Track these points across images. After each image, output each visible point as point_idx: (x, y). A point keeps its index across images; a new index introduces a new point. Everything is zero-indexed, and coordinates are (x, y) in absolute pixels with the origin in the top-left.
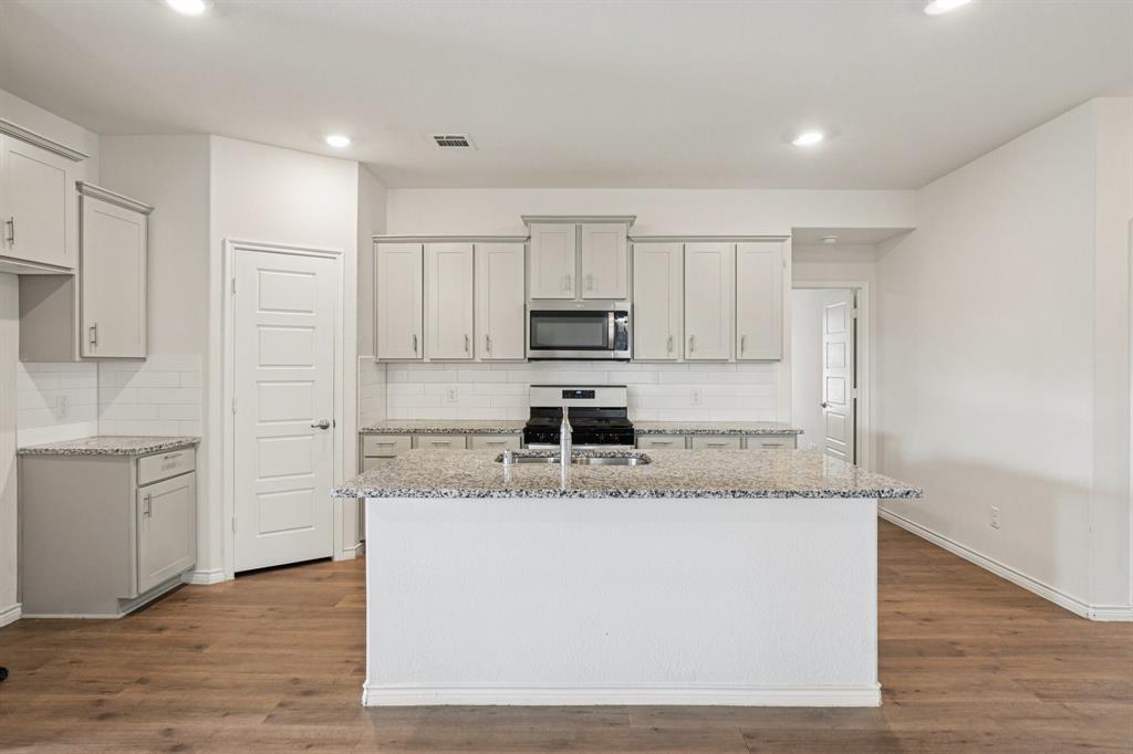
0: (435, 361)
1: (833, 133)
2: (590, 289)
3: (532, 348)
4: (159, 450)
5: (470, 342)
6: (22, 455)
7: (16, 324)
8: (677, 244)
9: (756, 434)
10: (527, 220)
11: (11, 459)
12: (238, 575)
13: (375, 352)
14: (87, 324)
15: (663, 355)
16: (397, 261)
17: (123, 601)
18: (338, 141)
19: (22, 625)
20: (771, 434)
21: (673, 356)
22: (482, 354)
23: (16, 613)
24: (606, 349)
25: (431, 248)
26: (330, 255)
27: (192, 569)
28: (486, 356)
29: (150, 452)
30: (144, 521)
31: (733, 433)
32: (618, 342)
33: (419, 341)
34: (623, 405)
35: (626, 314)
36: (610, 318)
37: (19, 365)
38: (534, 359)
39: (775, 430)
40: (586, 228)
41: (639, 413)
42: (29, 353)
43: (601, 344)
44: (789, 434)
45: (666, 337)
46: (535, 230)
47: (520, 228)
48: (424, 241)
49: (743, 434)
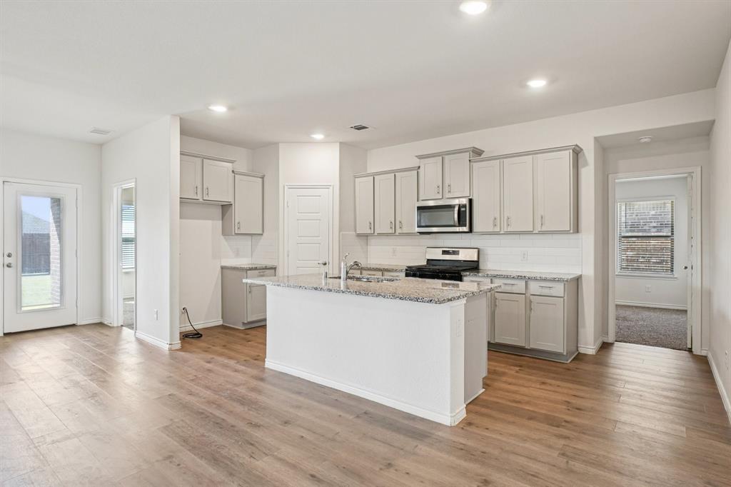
0: (380, 234)
1: (553, 81)
2: (449, 192)
3: (418, 227)
4: (256, 269)
5: (394, 225)
6: (223, 268)
7: (221, 222)
8: (496, 161)
9: (535, 279)
10: (420, 157)
11: (219, 269)
13: (355, 231)
14: (237, 222)
15: (491, 230)
17: (244, 323)
18: (319, 136)
19: (223, 327)
20: (546, 280)
21: (497, 230)
22: (398, 231)
23: (220, 323)
24: (454, 226)
25: (377, 178)
26: (327, 187)
28: (400, 231)
29: (251, 269)
30: (249, 295)
31: (520, 278)
32: (461, 222)
33: (373, 225)
34: (476, 259)
35: (464, 206)
36: (456, 209)
37: (222, 237)
38: (421, 233)
39: (549, 277)
40: (447, 158)
41: (489, 265)
42: (226, 232)
43: (452, 224)
44: (559, 280)
45: (493, 218)
46: (422, 163)
47: (416, 162)
48: (374, 175)
49: (527, 280)
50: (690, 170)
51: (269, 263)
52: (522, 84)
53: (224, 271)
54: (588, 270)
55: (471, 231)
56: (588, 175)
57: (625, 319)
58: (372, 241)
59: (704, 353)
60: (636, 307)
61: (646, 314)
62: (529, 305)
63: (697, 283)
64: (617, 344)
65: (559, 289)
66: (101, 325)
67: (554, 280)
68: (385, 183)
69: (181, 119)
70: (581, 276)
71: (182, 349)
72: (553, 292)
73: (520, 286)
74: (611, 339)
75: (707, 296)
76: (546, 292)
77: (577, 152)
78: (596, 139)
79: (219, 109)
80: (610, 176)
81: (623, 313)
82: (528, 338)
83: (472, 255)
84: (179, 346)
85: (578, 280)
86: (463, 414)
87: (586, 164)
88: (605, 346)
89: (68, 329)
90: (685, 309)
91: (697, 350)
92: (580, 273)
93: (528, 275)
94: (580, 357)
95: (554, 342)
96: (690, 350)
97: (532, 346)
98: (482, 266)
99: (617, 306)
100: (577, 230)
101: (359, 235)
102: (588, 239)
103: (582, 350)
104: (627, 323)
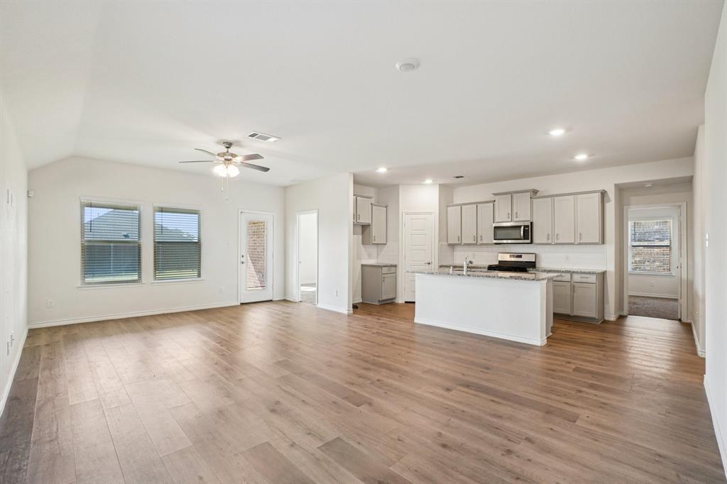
0: (465, 244)
1: (591, 155)
2: (517, 217)
3: (494, 239)
4: (387, 266)
5: (476, 238)
6: (362, 265)
7: (361, 237)
8: (549, 198)
9: (577, 273)
10: (495, 194)
11: (360, 266)
12: (406, 302)
13: (447, 242)
14: (373, 236)
15: (546, 242)
16: (453, 212)
17: (379, 301)
18: (429, 181)
19: (362, 303)
20: (584, 273)
21: (550, 242)
22: (479, 242)
23: (361, 301)
24: (521, 239)
25: (464, 207)
26: (431, 213)
27: (395, 298)
28: (481, 242)
29: (384, 266)
31: (567, 272)
32: (525, 237)
33: (460, 238)
34: (534, 261)
35: (528, 226)
36: (522, 228)
37: (362, 246)
38: (496, 244)
39: (586, 271)
40: (514, 195)
41: (543, 264)
42: (363, 243)
43: (519, 237)
44: (593, 273)
45: (546, 235)
46: (497, 198)
47: (492, 198)
48: (461, 205)
49: (572, 273)
50: (679, 204)
51: (394, 263)
52: (572, 157)
53: (365, 268)
54: (610, 267)
55: (532, 242)
56: (611, 207)
57: (635, 303)
58: (458, 248)
59: (689, 321)
60: (643, 297)
61: (649, 301)
62: (573, 288)
63: (684, 276)
64: (629, 316)
65: (593, 279)
66: (285, 301)
67: (589, 273)
68: (469, 212)
69: (354, 175)
70: (606, 272)
71: (354, 313)
72: (589, 280)
73: (567, 277)
74: (625, 313)
75: (690, 285)
76: (584, 280)
77: (603, 194)
78: (616, 185)
79: (382, 170)
80: (625, 207)
81: (633, 300)
82: (572, 309)
83: (531, 259)
84: (352, 312)
85: (604, 274)
86: (545, 342)
87: (609, 201)
88: (622, 318)
89: (268, 303)
90: (676, 298)
91: (684, 320)
92: (605, 269)
93: (572, 270)
94: (605, 322)
95: (590, 311)
96: (680, 320)
97: (575, 314)
98: (537, 266)
99: (630, 296)
100: (603, 242)
101: (449, 245)
102: (610, 248)
103: (606, 318)
104: (635, 306)
